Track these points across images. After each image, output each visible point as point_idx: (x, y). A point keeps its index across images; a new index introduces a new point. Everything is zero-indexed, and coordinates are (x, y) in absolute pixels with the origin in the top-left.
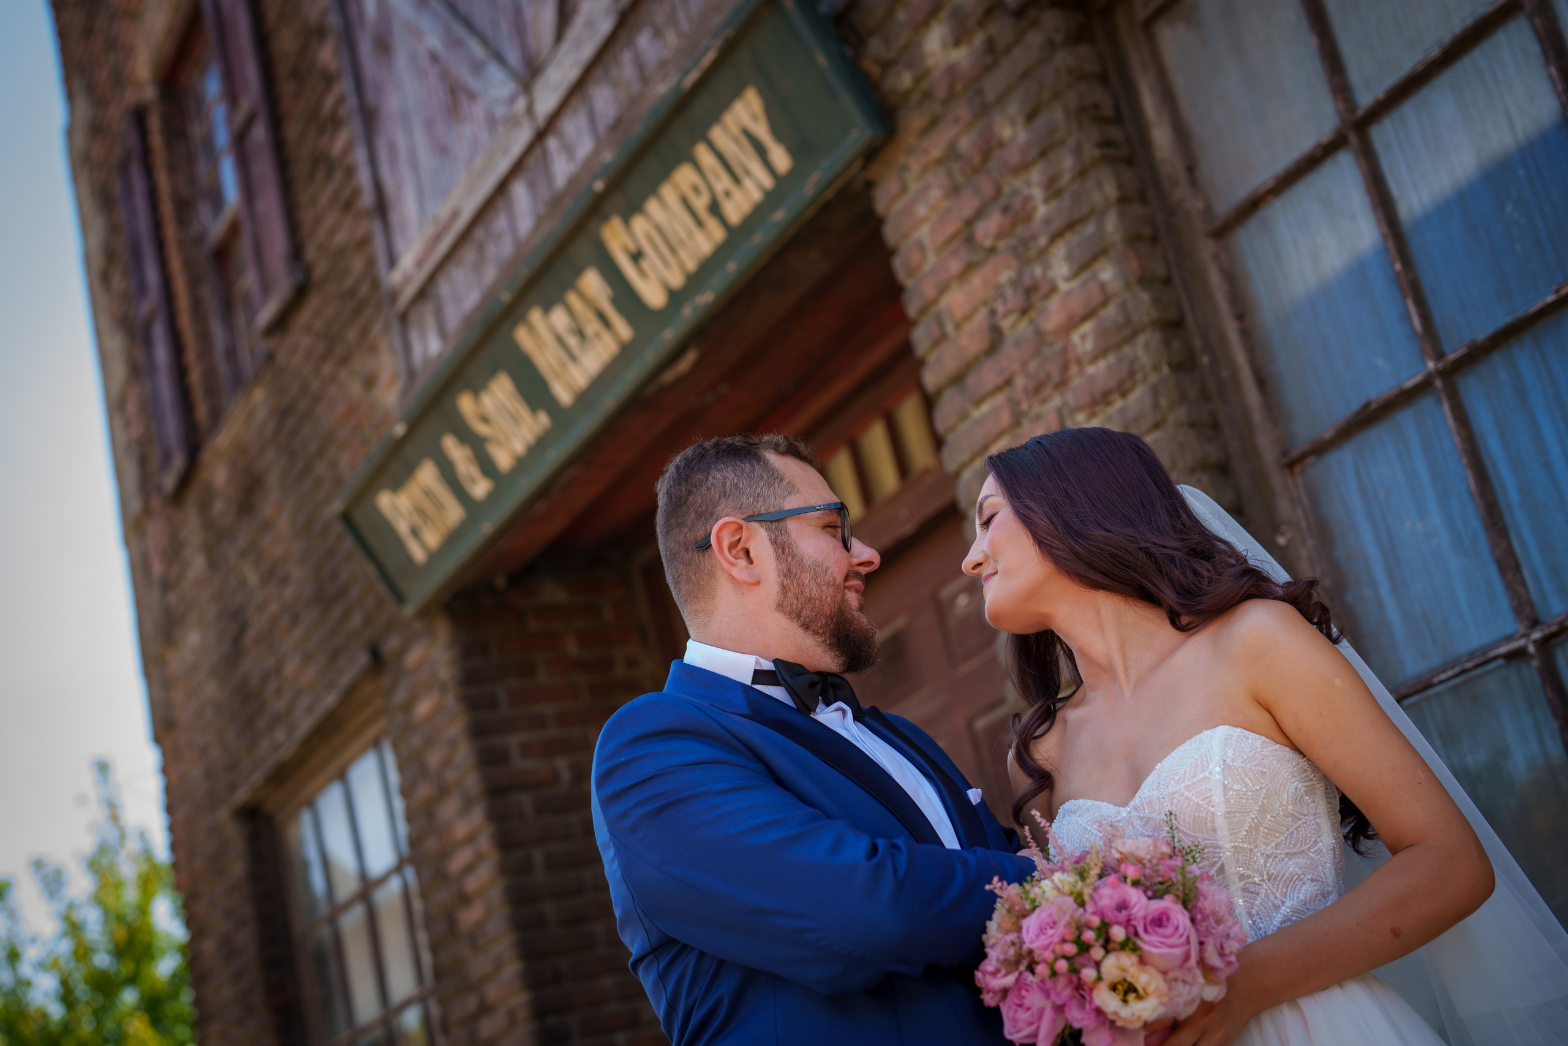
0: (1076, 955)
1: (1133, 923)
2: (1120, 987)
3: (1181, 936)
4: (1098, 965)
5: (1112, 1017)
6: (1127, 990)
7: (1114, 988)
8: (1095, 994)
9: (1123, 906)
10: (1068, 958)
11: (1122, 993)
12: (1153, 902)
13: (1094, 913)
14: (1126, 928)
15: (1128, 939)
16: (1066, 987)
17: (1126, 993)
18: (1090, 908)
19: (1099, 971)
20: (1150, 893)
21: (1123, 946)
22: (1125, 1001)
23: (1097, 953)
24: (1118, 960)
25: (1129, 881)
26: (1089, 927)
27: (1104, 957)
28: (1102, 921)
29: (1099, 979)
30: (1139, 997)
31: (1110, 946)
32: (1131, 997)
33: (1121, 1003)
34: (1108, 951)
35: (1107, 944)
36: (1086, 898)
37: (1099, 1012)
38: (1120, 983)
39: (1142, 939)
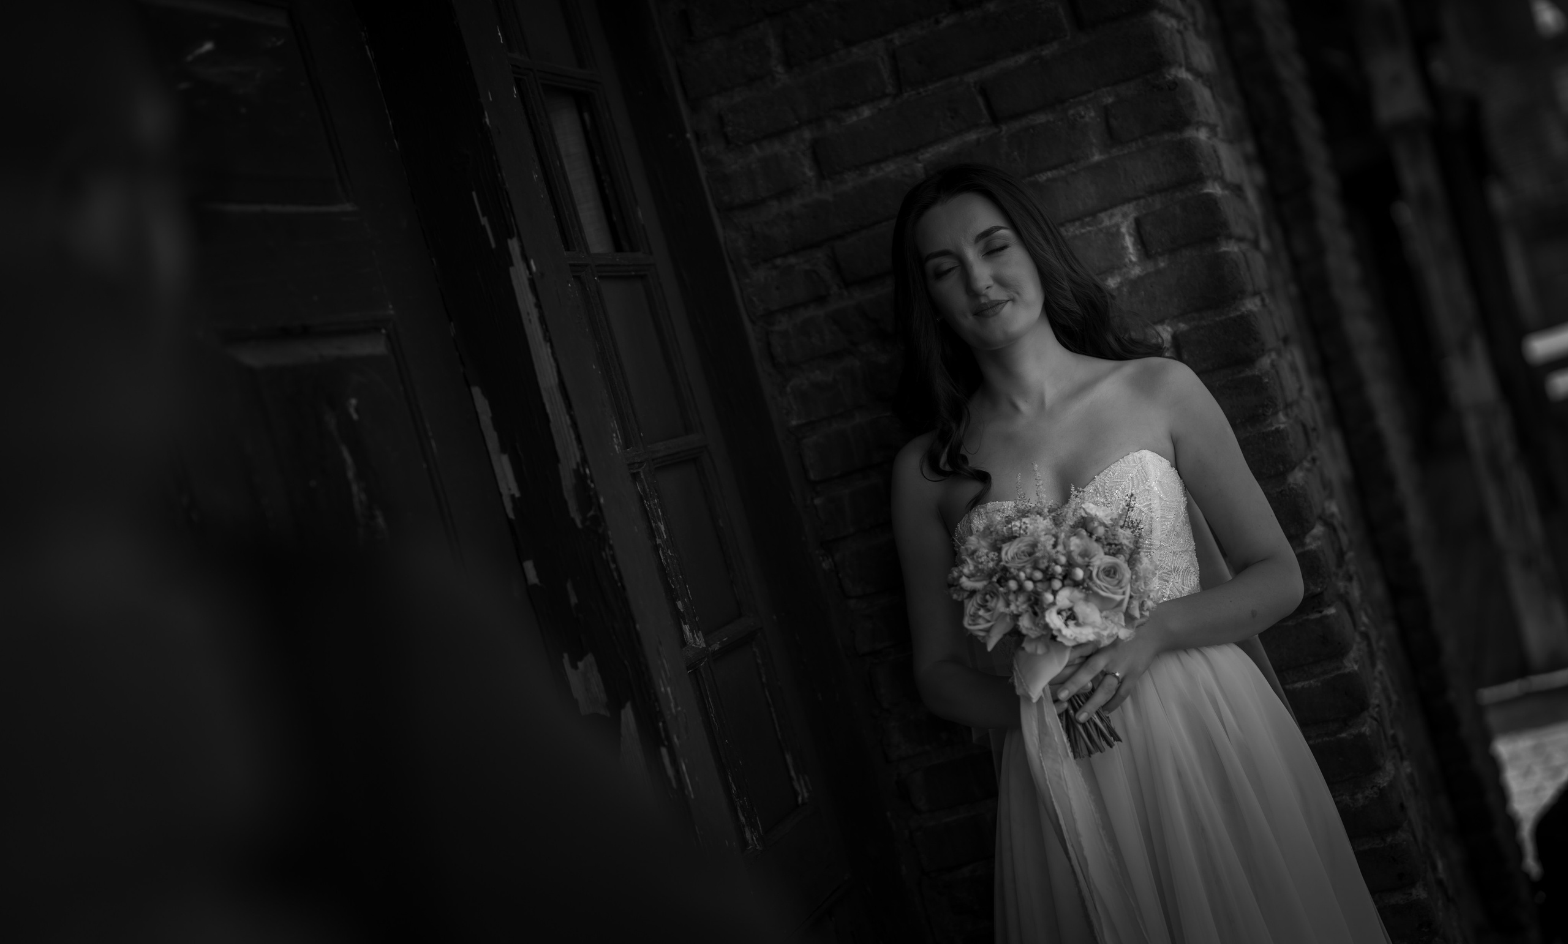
0: (1040, 581)
1: (1091, 568)
2: (1064, 614)
3: (1121, 588)
4: (1055, 593)
5: (1055, 633)
6: (1071, 616)
7: (1059, 613)
8: (1047, 614)
9: (1086, 554)
10: (1035, 582)
11: (1065, 618)
12: (1107, 557)
13: (1064, 555)
14: (1084, 571)
15: (1084, 580)
16: (1024, 603)
17: (1068, 618)
18: (1060, 548)
19: (1055, 598)
20: (1107, 550)
21: (1076, 584)
22: (1067, 625)
23: (1057, 584)
24: (1071, 593)
25: (1094, 537)
26: (1056, 562)
27: (1061, 589)
28: (1068, 561)
29: (1054, 604)
30: (1078, 624)
31: (1066, 582)
32: (1071, 623)
33: (1064, 626)
34: (1063, 586)
35: (1067, 578)
36: (1060, 541)
37: (1046, 626)
38: (1064, 610)
39: (1094, 583)
